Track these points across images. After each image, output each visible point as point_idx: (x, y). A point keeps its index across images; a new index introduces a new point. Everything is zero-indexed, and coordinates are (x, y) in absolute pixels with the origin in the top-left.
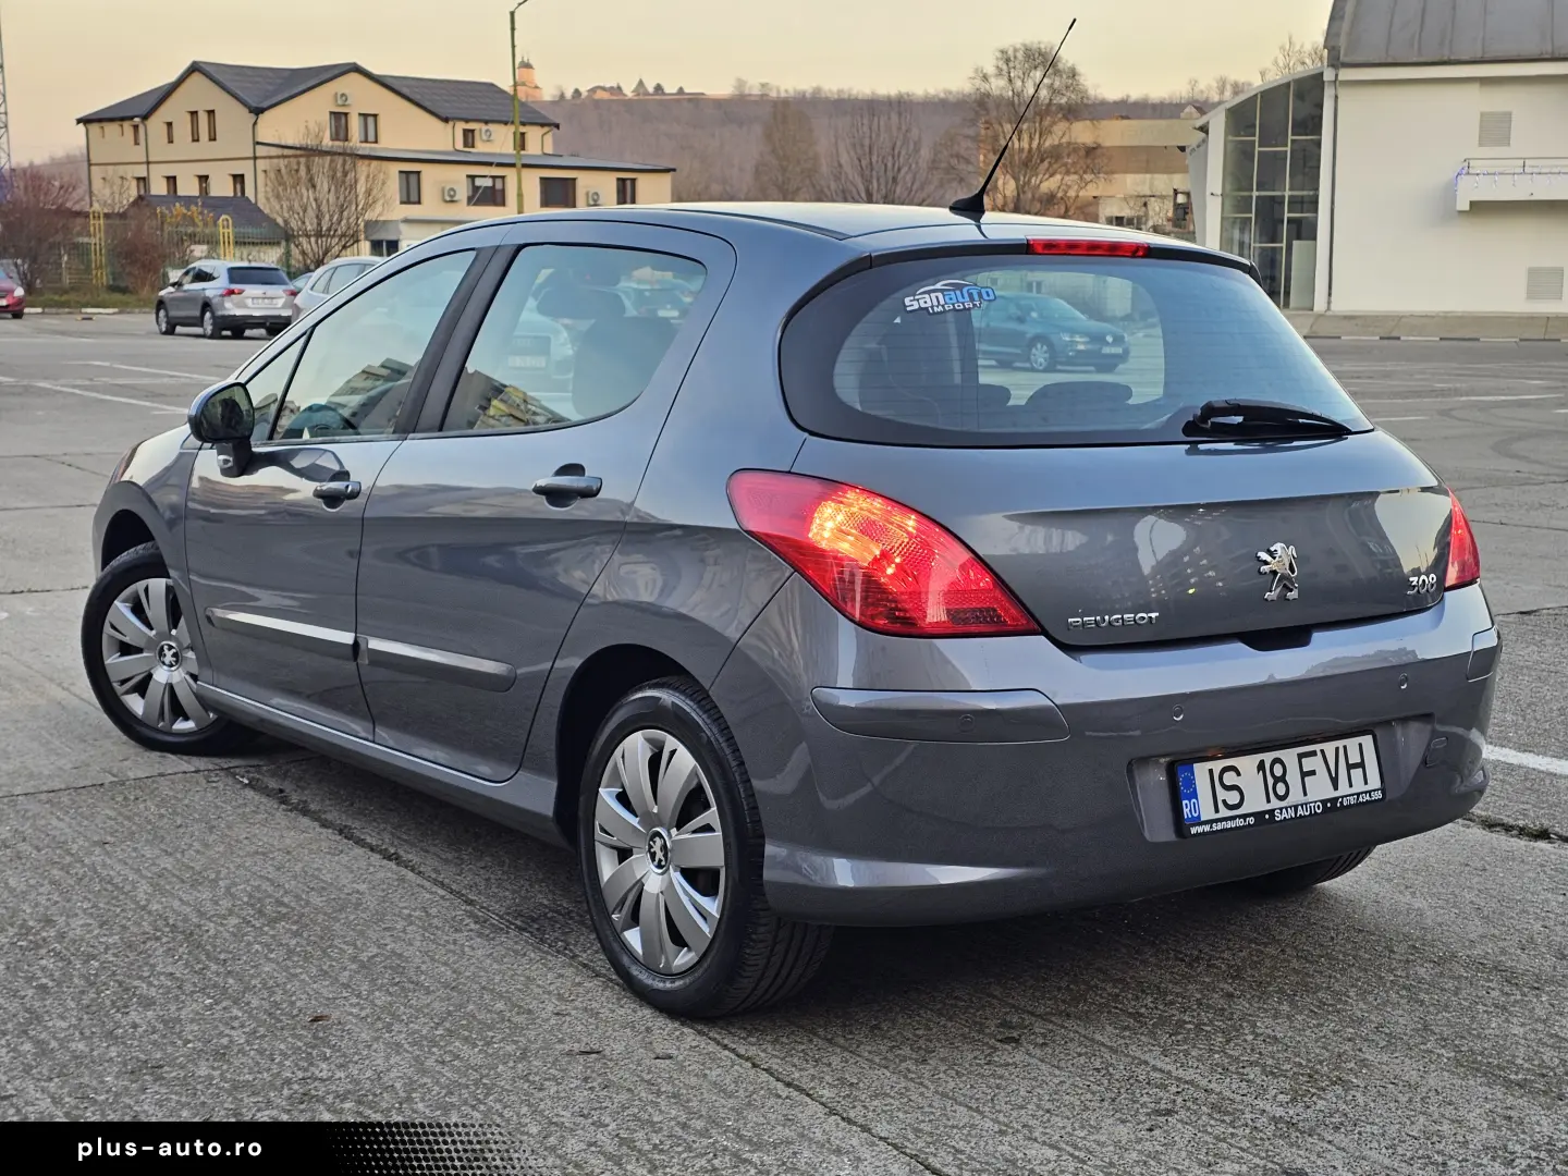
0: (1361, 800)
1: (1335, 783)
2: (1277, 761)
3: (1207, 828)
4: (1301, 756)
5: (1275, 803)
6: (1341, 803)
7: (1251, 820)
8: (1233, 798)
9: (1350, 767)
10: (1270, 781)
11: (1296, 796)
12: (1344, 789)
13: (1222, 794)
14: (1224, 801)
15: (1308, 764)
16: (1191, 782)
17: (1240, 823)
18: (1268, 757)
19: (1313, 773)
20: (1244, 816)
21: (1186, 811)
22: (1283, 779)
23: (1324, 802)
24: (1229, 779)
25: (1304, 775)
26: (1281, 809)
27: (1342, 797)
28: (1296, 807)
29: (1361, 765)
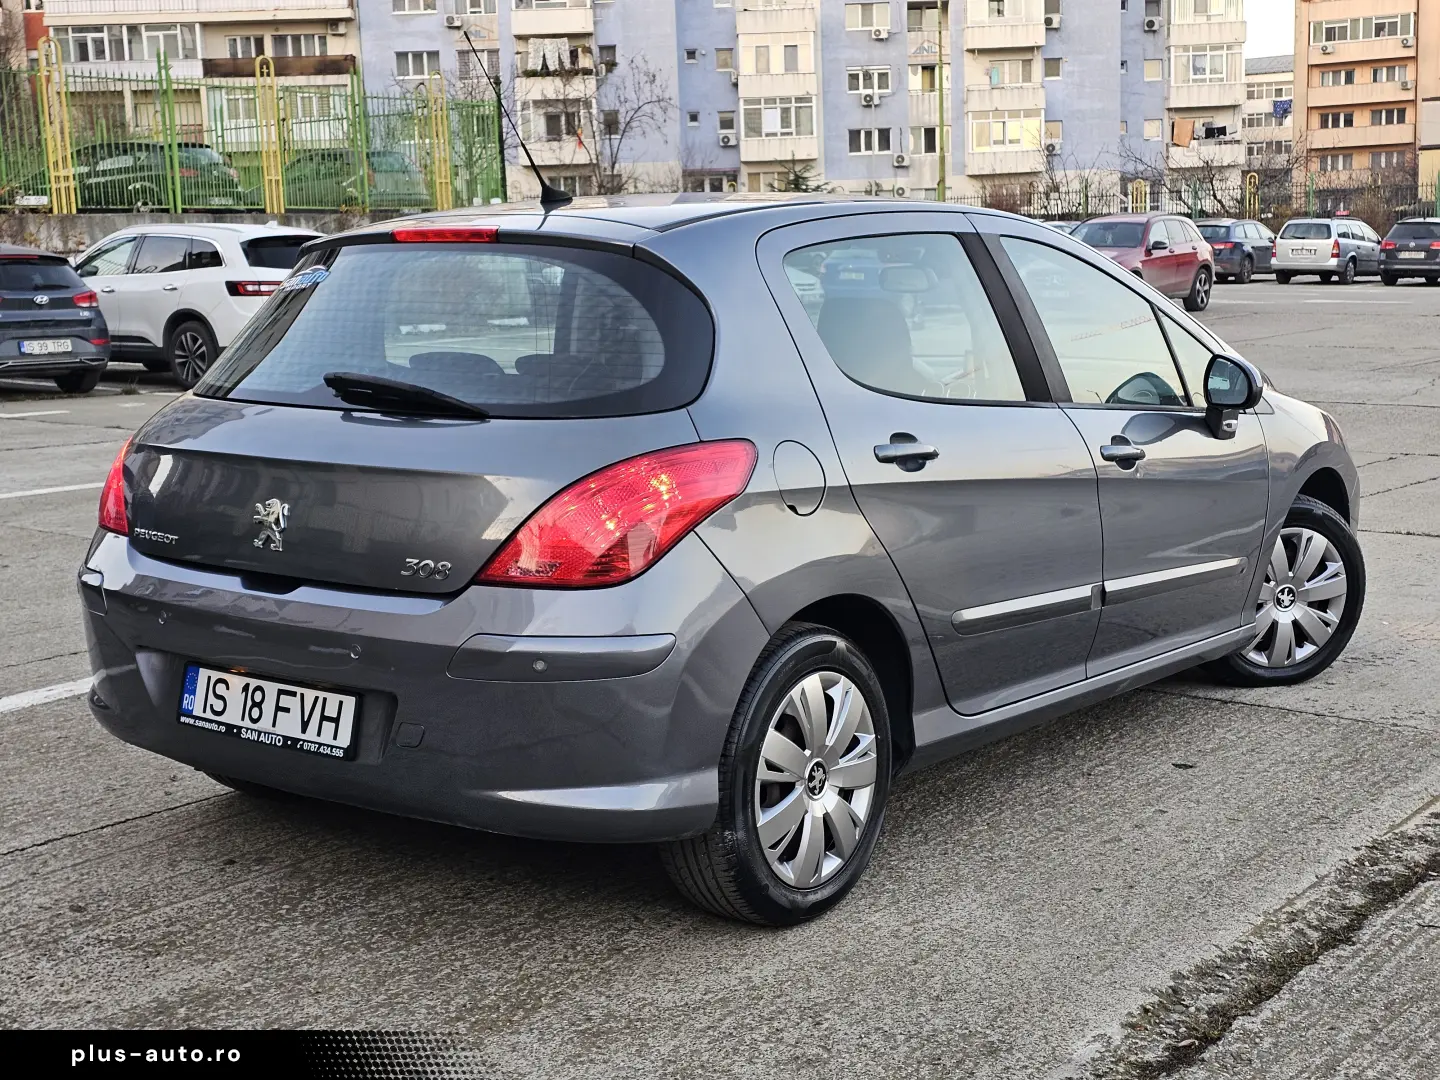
0: (321, 750)
1: (305, 726)
2: (259, 688)
3: (192, 721)
4: (281, 692)
5: (247, 723)
6: (302, 745)
7: (223, 729)
8: (218, 706)
9: (324, 718)
10: (249, 703)
11: (265, 724)
12: (311, 734)
13: (212, 699)
14: (211, 706)
15: (285, 701)
16: (194, 681)
17: (214, 727)
18: (254, 683)
19: (287, 710)
20: (220, 723)
21: (185, 702)
22: (259, 705)
23: (286, 738)
24: (221, 689)
25: (278, 708)
26: (248, 729)
27: (304, 741)
28: (260, 733)
29: (336, 721)
